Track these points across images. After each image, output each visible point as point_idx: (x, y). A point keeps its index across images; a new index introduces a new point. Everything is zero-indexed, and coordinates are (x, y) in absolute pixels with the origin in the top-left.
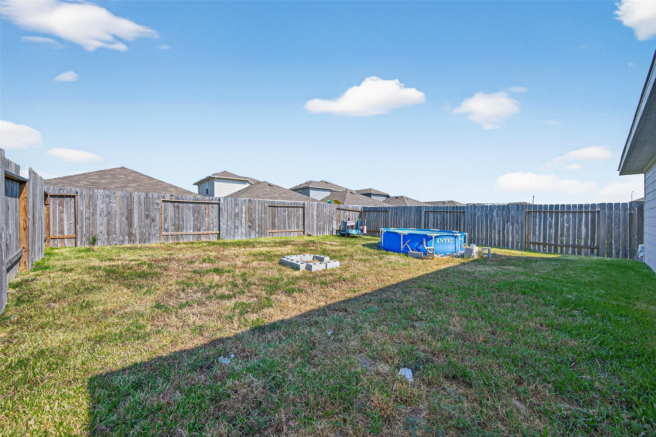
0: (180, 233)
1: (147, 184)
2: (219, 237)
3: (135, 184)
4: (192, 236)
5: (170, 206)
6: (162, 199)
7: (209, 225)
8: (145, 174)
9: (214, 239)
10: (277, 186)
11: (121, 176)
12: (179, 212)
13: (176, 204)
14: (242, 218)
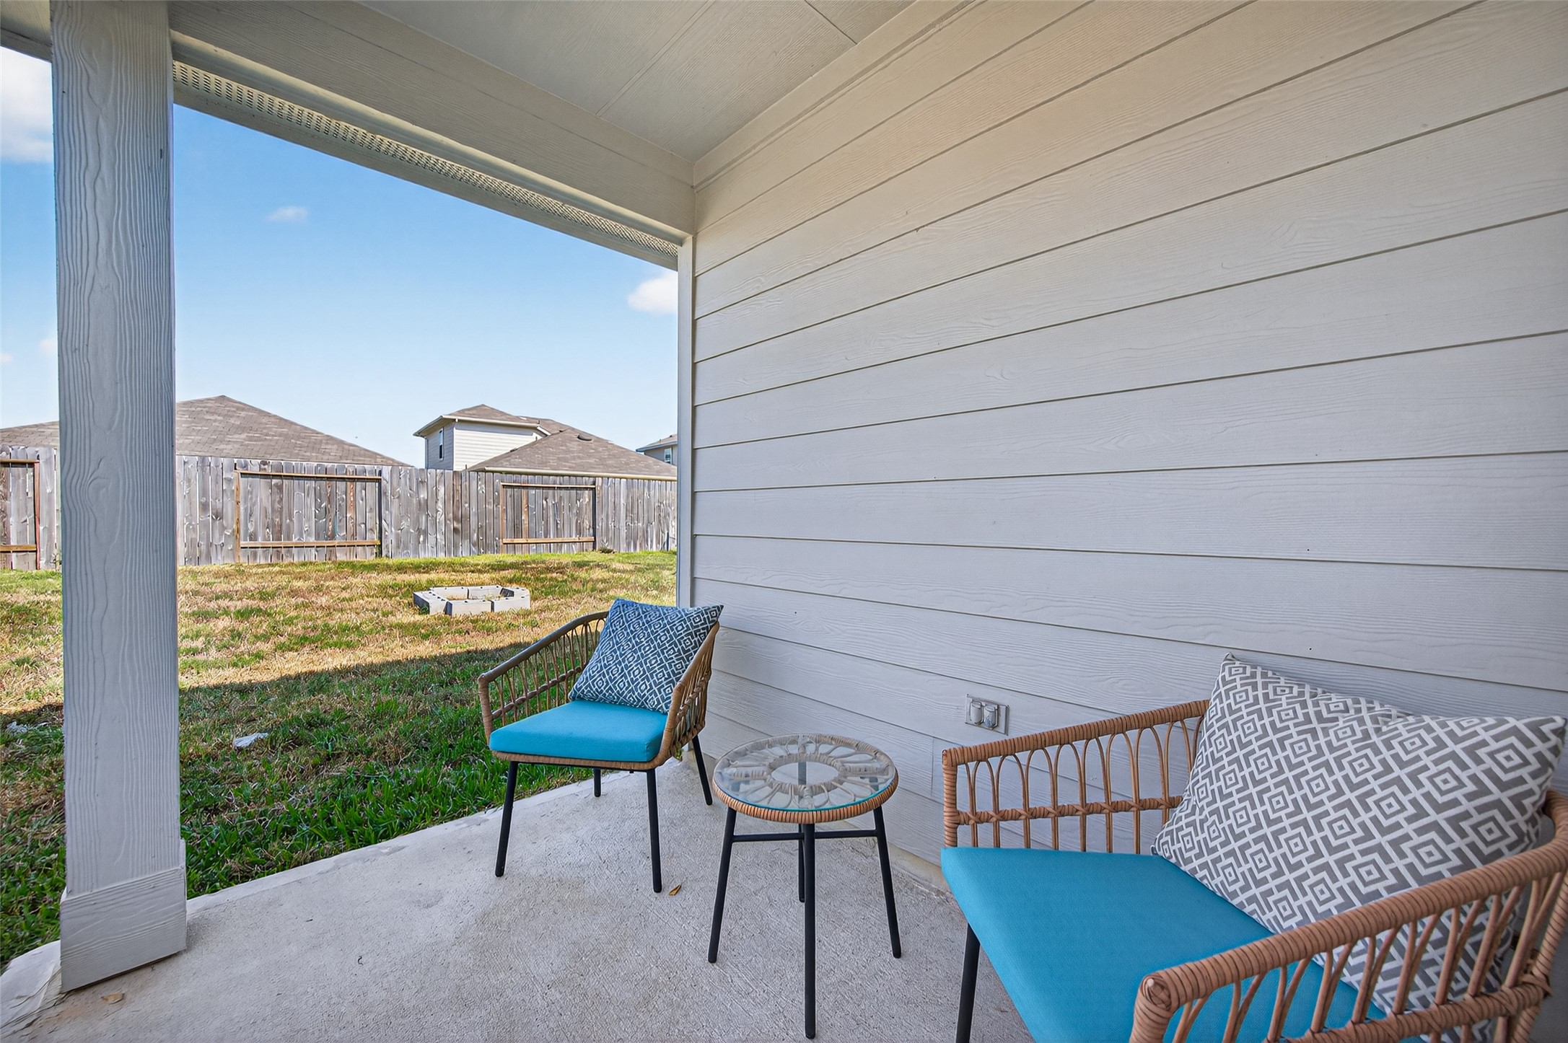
0: (283, 542)
1: (273, 436)
2: (381, 553)
3: (244, 436)
4: (313, 550)
5: (261, 487)
6: (240, 470)
7: (355, 525)
8: (273, 412)
9: (369, 557)
10: (599, 440)
11: (212, 418)
12: (281, 499)
13: (274, 481)
14: (437, 511)
